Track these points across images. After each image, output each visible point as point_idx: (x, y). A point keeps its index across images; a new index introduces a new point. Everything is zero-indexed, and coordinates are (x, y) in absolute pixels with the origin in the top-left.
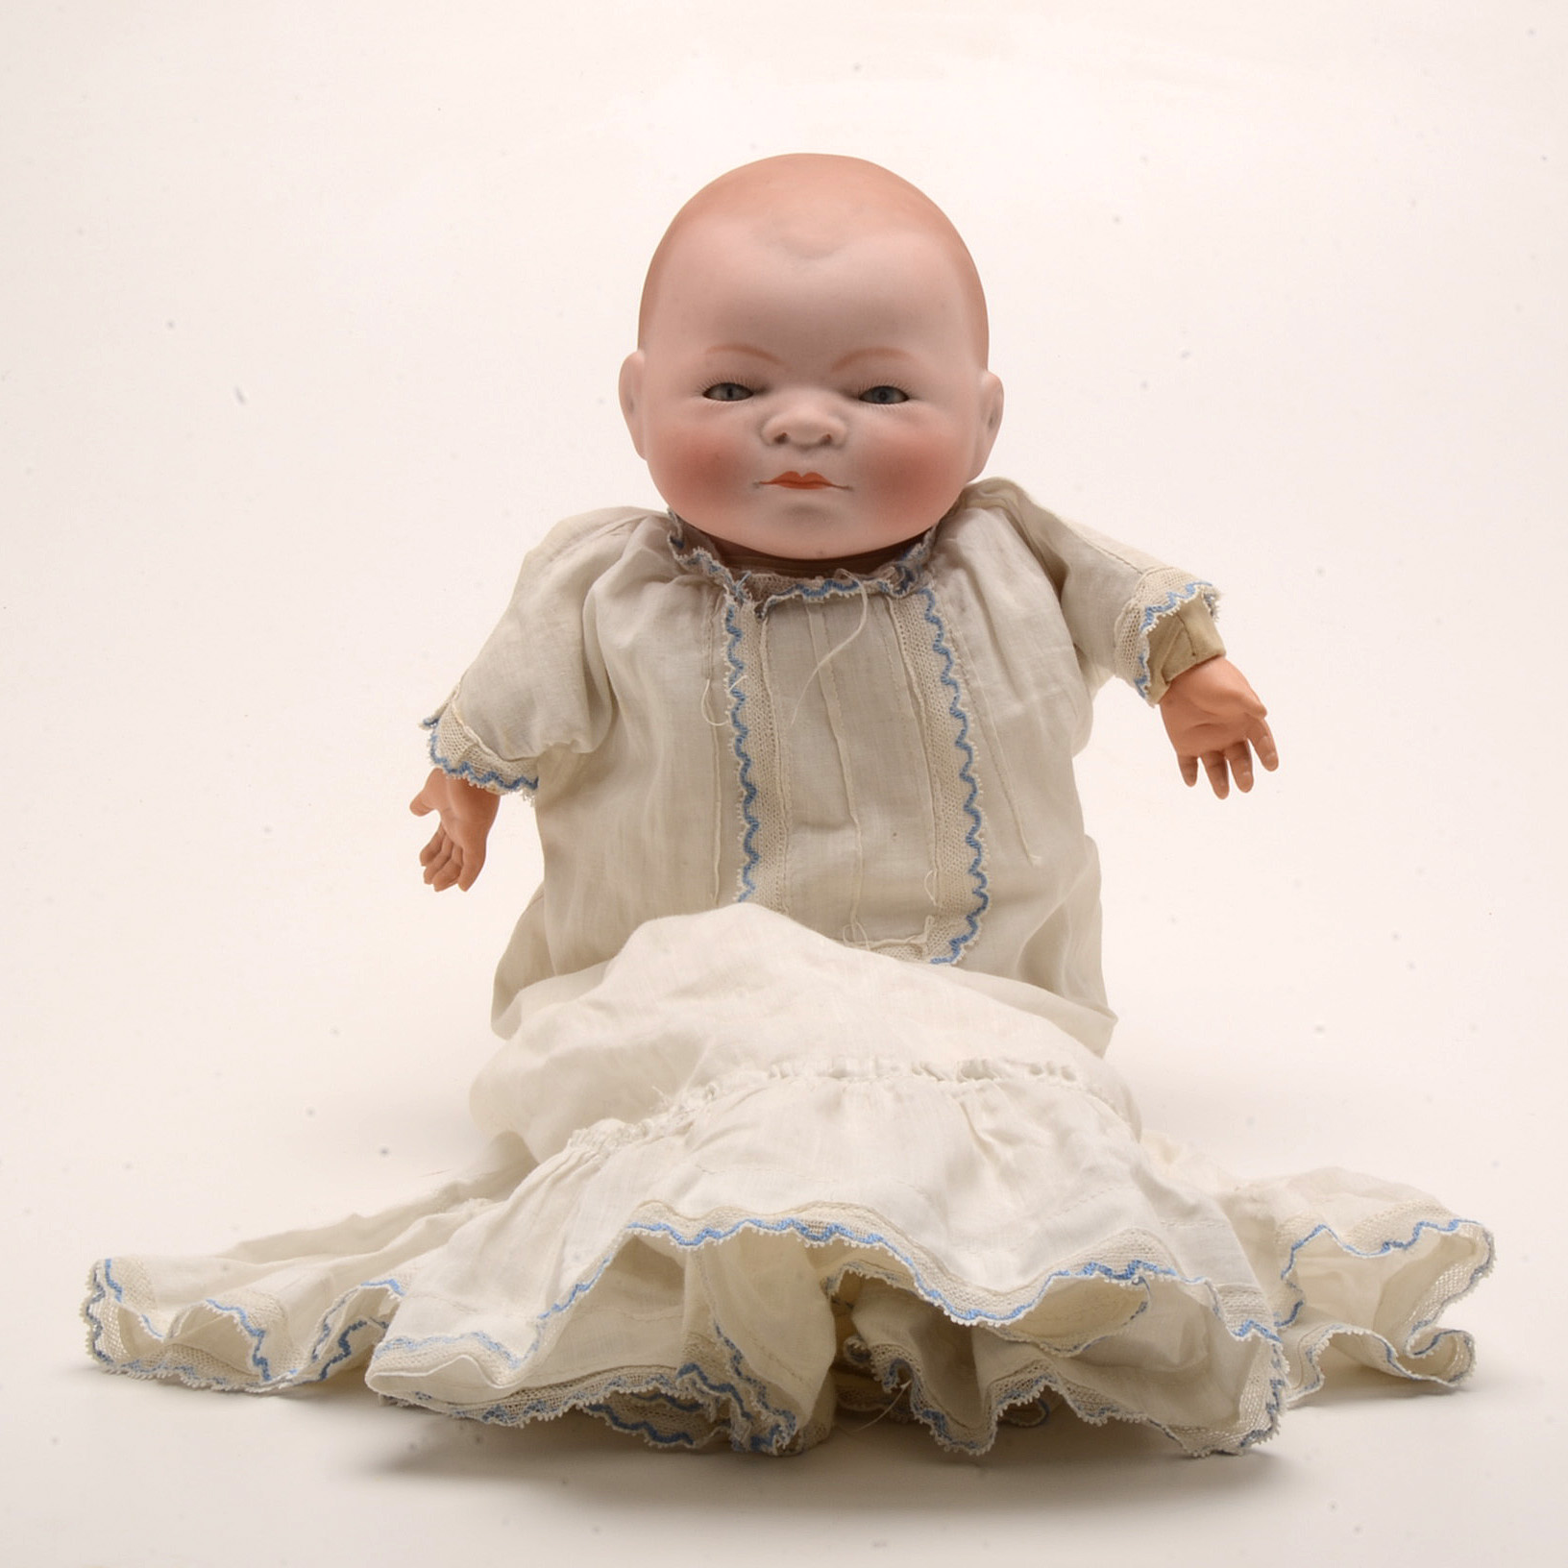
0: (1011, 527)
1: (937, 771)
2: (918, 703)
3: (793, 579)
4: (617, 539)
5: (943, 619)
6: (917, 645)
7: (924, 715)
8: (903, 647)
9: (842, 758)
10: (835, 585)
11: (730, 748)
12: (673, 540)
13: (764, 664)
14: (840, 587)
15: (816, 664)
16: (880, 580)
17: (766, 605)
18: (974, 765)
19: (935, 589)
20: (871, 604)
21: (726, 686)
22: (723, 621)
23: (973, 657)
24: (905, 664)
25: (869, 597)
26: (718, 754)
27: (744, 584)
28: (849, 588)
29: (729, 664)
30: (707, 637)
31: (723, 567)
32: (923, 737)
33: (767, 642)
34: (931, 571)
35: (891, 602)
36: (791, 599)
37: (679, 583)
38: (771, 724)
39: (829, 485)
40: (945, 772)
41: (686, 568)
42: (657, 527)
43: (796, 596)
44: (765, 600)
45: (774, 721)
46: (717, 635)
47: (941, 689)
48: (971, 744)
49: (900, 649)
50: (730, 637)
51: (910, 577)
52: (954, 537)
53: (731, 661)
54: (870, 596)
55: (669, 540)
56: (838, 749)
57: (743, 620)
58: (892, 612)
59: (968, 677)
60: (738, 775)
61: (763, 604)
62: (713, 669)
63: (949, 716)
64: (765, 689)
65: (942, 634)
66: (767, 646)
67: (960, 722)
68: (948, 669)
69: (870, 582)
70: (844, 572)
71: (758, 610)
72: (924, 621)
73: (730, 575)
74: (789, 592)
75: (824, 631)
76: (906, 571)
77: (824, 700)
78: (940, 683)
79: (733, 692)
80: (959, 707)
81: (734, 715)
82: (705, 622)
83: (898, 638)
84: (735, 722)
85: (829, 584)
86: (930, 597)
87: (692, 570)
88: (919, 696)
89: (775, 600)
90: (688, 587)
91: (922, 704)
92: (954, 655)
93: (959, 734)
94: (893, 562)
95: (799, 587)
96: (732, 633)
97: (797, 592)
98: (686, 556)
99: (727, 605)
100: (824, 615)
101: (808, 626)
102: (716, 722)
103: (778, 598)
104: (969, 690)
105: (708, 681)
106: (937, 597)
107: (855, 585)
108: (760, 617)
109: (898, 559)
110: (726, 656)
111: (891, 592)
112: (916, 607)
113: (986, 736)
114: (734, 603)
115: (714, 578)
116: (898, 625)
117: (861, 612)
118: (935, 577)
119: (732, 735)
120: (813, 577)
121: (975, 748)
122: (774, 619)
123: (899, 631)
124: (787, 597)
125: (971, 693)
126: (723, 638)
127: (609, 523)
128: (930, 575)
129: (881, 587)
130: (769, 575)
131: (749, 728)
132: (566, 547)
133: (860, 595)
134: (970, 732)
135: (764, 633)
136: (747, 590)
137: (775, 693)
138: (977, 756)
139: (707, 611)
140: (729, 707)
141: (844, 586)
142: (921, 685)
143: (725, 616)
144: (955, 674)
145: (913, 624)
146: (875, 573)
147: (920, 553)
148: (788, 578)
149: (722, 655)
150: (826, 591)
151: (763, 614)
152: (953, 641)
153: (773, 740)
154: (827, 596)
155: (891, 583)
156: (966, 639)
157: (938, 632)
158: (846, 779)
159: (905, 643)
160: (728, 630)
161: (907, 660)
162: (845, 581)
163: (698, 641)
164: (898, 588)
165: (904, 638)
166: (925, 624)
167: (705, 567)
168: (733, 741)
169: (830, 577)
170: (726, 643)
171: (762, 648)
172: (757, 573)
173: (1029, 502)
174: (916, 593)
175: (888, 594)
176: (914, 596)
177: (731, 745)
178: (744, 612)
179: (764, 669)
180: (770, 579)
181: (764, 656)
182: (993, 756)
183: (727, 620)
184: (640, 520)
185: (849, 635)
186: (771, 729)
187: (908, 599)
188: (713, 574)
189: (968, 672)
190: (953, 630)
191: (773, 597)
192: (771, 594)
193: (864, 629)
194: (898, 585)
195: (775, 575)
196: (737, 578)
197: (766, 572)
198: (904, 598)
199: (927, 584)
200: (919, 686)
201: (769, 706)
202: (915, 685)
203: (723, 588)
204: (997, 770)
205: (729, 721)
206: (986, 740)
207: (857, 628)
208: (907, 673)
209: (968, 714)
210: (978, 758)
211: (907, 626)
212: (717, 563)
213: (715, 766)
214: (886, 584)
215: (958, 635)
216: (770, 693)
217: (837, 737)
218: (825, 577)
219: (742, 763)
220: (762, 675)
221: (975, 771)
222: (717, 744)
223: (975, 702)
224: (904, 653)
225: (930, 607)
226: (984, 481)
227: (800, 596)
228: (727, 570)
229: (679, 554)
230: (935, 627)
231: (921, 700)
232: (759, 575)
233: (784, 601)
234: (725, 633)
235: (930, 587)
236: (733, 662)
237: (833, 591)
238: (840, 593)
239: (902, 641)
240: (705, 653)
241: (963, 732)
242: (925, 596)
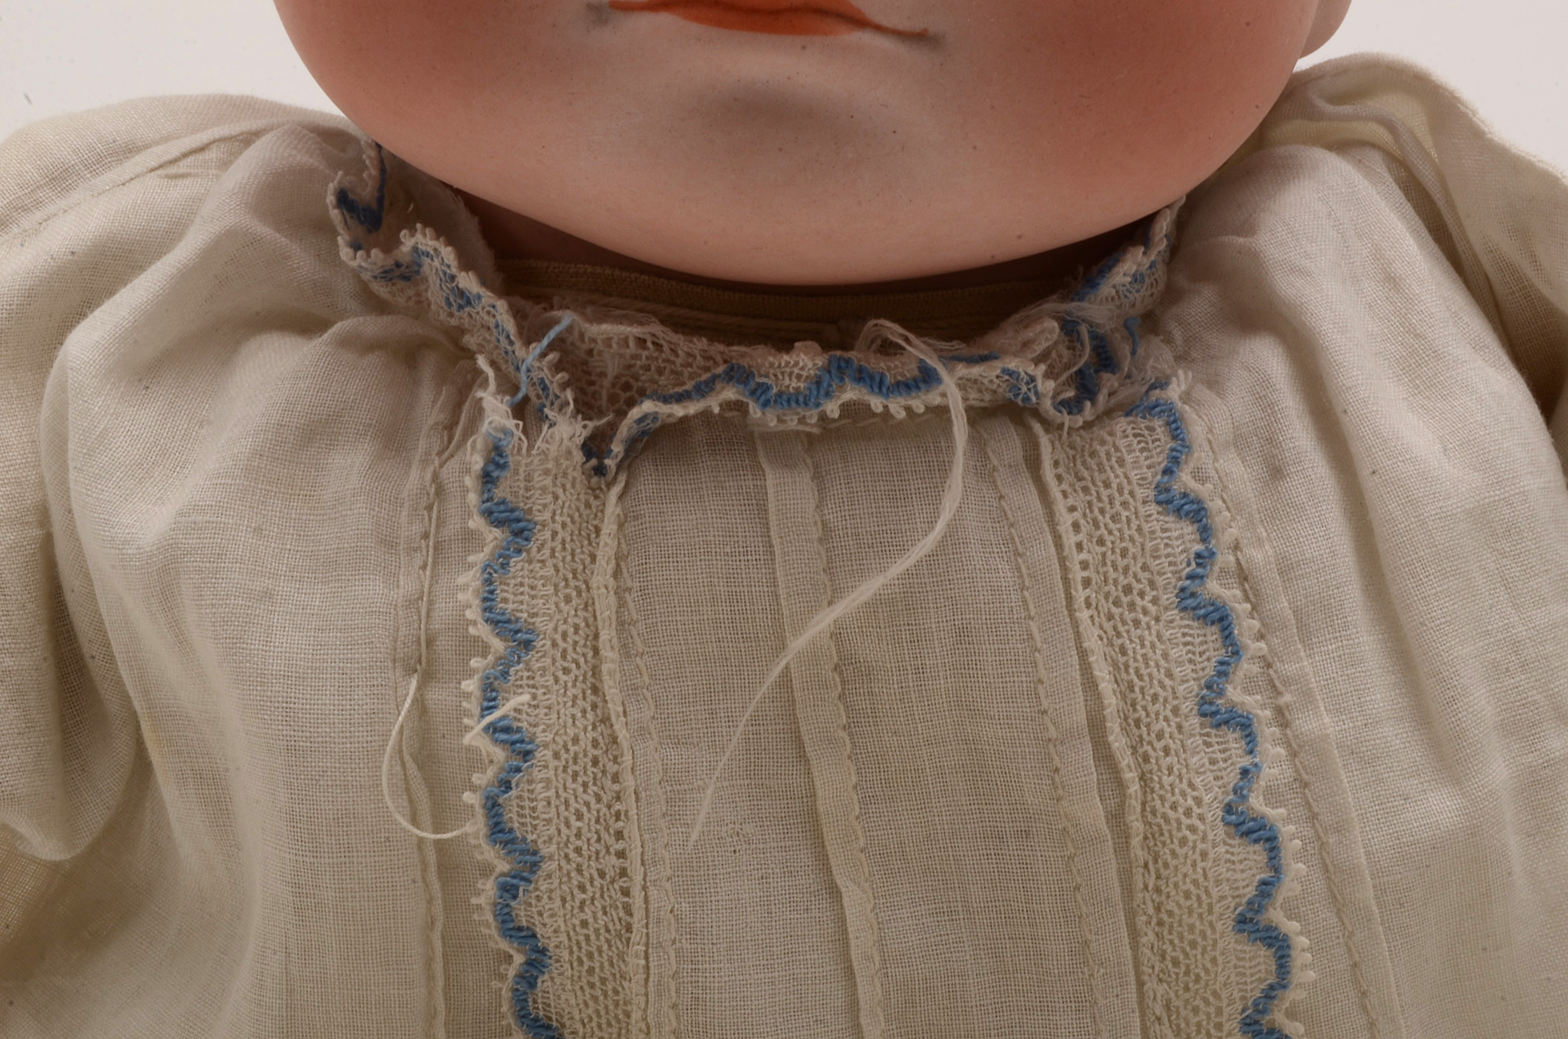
0: (1408, 208)
1: (1167, 1006)
2: (1120, 785)
3: (718, 348)
4: (180, 191)
5: (1215, 505)
6: (1128, 590)
7: (1137, 826)
8: (1080, 595)
9: (854, 953)
10: (862, 377)
11: (479, 907)
12: (344, 200)
13: (604, 636)
14: (878, 384)
15: (782, 646)
16: (1012, 364)
17: (625, 429)
18: (1294, 995)
19: (1187, 397)
20: (977, 442)
21: (473, 706)
22: (469, 481)
23: (1305, 633)
24: (1083, 654)
25: (972, 422)
26: (439, 926)
27: (552, 357)
28: (907, 386)
29: (482, 630)
30: (417, 528)
31: (488, 297)
32: (1128, 891)
33: (619, 558)
34: (1169, 341)
35: (1044, 440)
36: (706, 414)
37: (345, 342)
38: (619, 835)
39: (860, 22)
40: (1196, 1010)
41: (381, 290)
42: (304, 158)
43: (727, 406)
44: (622, 414)
45: (632, 831)
46: (452, 527)
47: (1199, 741)
48: (1290, 927)
49: (1069, 599)
50: (494, 536)
51: (1105, 359)
52: (1248, 229)
53: (494, 623)
54: (978, 416)
55: (331, 199)
56: (841, 921)
57: (539, 480)
58: (1048, 473)
59: (1287, 698)
60: (506, 994)
61: (613, 427)
62: (430, 643)
63: (1221, 830)
64: (606, 720)
65: (1212, 554)
66: (617, 574)
67: (1256, 854)
68: (1223, 670)
69: (976, 371)
70: (893, 330)
71: (594, 447)
72: (1153, 508)
73: (509, 325)
74: (703, 390)
75: (815, 533)
76: (1094, 337)
77: (802, 757)
78: (1195, 721)
79: (493, 729)
80: (1257, 803)
81: (492, 806)
82: (416, 479)
83: (1062, 561)
84: (499, 831)
85: (840, 370)
86: (1176, 428)
87: (401, 300)
88: (1126, 760)
89: (655, 416)
90: (373, 359)
91: (1134, 788)
92: (1246, 626)
93: (1250, 892)
94: (1050, 306)
95: (737, 374)
96: (498, 523)
97: (730, 393)
98: (375, 252)
99: (485, 427)
100: (818, 476)
101: (763, 510)
102: (436, 832)
103: (663, 409)
104: (1288, 744)
105: (414, 683)
106: (1197, 429)
107: (927, 378)
108: (600, 471)
109: (1070, 295)
110: (476, 603)
111: (1047, 405)
112: (1129, 459)
113: (1337, 901)
114: (511, 423)
115: (462, 331)
116: (1065, 521)
117: (945, 470)
118: (1182, 358)
119: (486, 870)
120: (785, 344)
121: (1303, 941)
122: (648, 481)
123: (1070, 539)
124: (692, 408)
125: (1293, 754)
126: (470, 539)
127: (166, 139)
128: (1168, 355)
129: (1015, 388)
130: (635, 330)
131: (545, 851)
132: (25, 209)
133: (941, 412)
134: (1289, 888)
135: (609, 527)
136: (562, 376)
137: (642, 732)
138: (1305, 967)
139: (425, 442)
140: (477, 779)
141: (889, 379)
142: (1132, 724)
143: (477, 462)
144: (1247, 691)
145: (1115, 518)
146: (996, 339)
147: (1137, 278)
148: (700, 344)
149: (461, 597)
150: (828, 395)
151: (609, 462)
152: (1243, 576)
153: (626, 892)
154: (832, 408)
155: (1048, 375)
156: (1286, 569)
157: (1198, 547)
158: (864, 1021)
159: (1087, 583)
160: (488, 514)
161: (1092, 641)
162: (895, 362)
163: (388, 543)
164: (1070, 394)
165: (1085, 565)
166: (1156, 519)
167: (435, 293)
168: (489, 889)
169: (846, 346)
170: (479, 558)
171: (601, 577)
172: (600, 320)
173: (1476, 135)
174: (1128, 409)
175: (1036, 413)
176: (1122, 424)
177: (481, 900)
178: (544, 453)
179: (605, 652)
180: (641, 342)
181: (606, 605)
182: (1355, 965)
183: (487, 479)
184: (257, 134)
185: (903, 550)
186: (621, 854)
187: (1100, 432)
188: (461, 318)
189: (1286, 682)
190: (1244, 542)
191: (648, 406)
192: (643, 394)
193: (952, 529)
194: (1067, 383)
195: (657, 329)
196: (529, 336)
197: (631, 321)
198: (1088, 425)
199: (1161, 383)
200: (1125, 730)
201: (616, 778)
202: (1114, 726)
203: (478, 372)
204: (1364, 1009)
205: (475, 827)
206: (1339, 913)
207: (932, 524)
208: (1090, 684)
209: (1286, 830)
210: (1312, 975)
211: (1096, 525)
212: (468, 282)
213: (429, 961)
214: (1032, 379)
215: (1259, 556)
216: (622, 734)
217: (841, 881)
218: (826, 346)
219: (519, 959)
220: (596, 671)
221: (1292, 1014)
222: (436, 886)
223: (1306, 785)
224: (1084, 615)
225: (1175, 461)
226: (1329, 62)
227: (740, 407)
228: (502, 305)
229: (356, 247)
230: (1188, 529)
231: (1130, 775)
232: (607, 328)
233: (684, 420)
234: (477, 522)
235: (1174, 392)
236: (500, 623)
237: (851, 393)
238: (876, 403)
239: (1078, 575)
240: (407, 585)
241: (1266, 889)
242: (1158, 423)
